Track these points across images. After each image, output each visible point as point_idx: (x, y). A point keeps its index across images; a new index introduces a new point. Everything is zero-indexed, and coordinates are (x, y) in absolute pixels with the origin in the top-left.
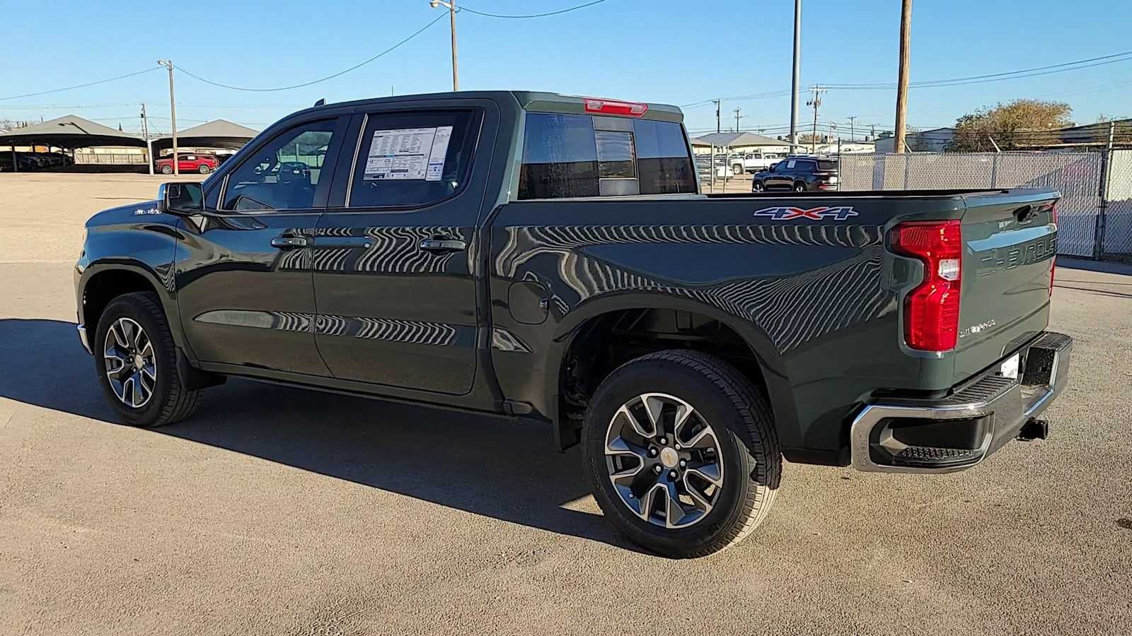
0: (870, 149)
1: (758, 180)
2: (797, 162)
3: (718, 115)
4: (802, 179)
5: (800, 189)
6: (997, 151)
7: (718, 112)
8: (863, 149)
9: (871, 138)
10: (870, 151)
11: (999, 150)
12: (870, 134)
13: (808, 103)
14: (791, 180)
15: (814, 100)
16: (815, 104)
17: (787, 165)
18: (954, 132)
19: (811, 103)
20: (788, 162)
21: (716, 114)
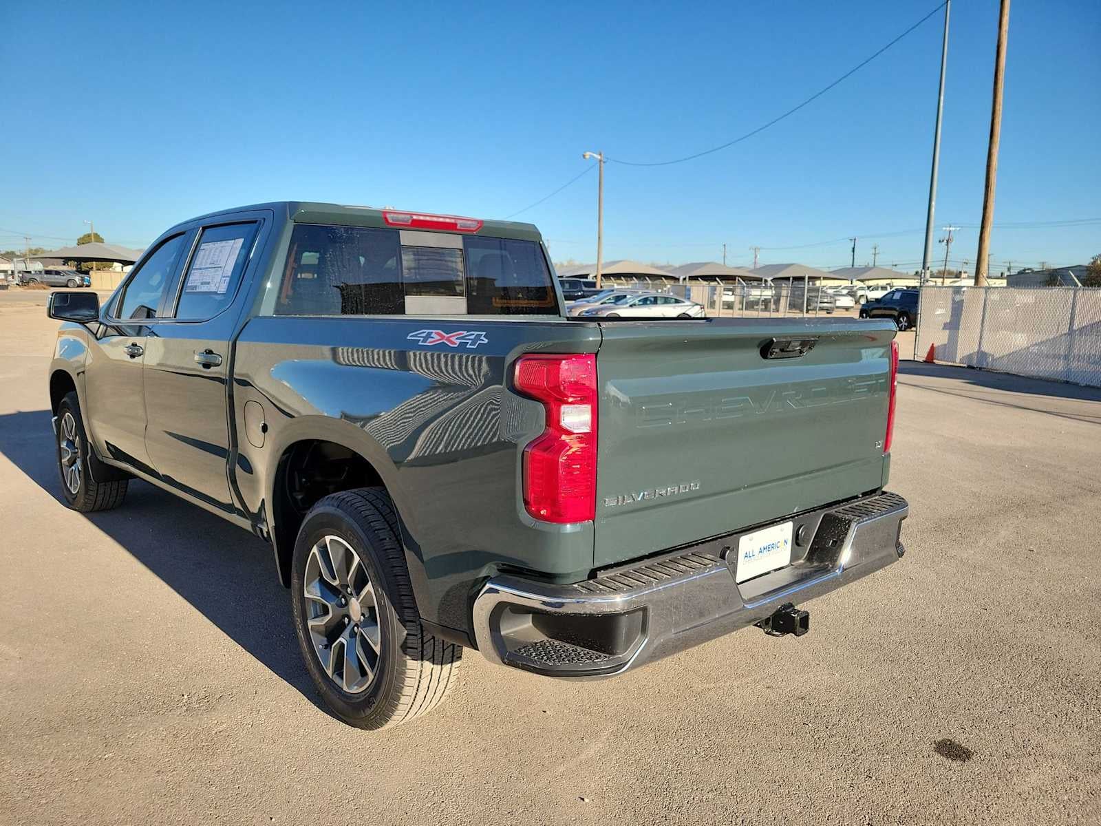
0: (1004, 283)
1: (865, 310)
2: (903, 294)
3: (853, 251)
4: (907, 309)
5: (903, 319)
6: (1077, 286)
7: (854, 248)
8: (995, 283)
9: (1006, 274)
10: (1001, 285)
11: (1080, 285)
12: (1007, 270)
13: (940, 241)
14: (895, 310)
15: (947, 238)
16: (948, 241)
17: (893, 296)
18: (1088, 269)
19: (943, 241)
20: (894, 294)
21: (851, 249)
